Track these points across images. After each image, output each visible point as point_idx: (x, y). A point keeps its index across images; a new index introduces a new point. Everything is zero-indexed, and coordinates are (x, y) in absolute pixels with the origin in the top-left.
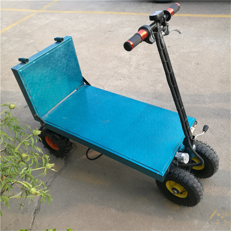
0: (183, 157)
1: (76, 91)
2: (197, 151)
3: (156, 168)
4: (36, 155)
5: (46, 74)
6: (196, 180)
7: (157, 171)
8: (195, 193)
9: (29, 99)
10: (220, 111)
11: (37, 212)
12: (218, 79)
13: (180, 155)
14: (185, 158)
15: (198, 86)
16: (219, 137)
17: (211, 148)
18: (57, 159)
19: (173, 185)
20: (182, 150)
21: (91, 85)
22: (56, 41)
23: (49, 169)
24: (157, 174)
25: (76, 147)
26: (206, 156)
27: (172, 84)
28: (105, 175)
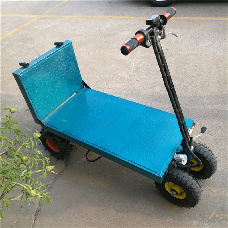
0: (181, 158)
1: (76, 94)
2: (195, 152)
3: (155, 169)
4: (36, 158)
5: (46, 78)
6: (194, 181)
7: (155, 173)
8: (193, 194)
9: (30, 102)
10: (219, 112)
11: (38, 213)
12: (216, 81)
13: (179, 157)
14: (183, 160)
15: (197, 88)
16: (217, 139)
17: (209, 149)
18: (58, 161)
19: (172, 186)
20: (180, 151)
21: (90, 88)
24: (155, 175)
25: (77, 150)
26: (204, 157)
27: (169, 87)
28: (104, 176)
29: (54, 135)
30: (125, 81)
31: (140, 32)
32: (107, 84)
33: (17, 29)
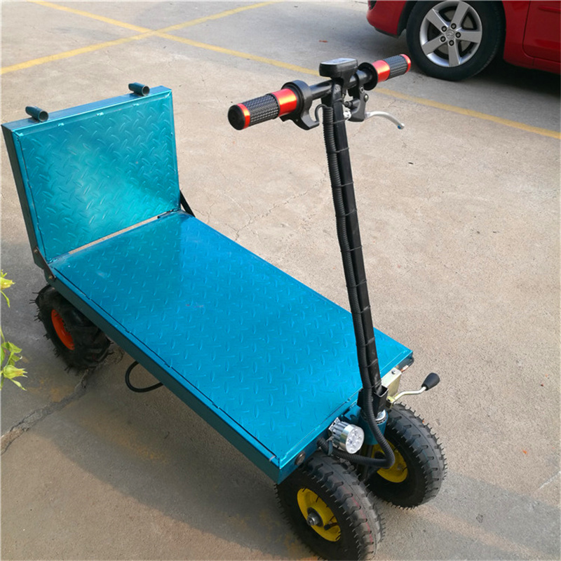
0: (348, 434)
1: (155, 221)
3: (272, 445)
6: (367, 502)
7: (270, 453)
8: (355, 533)
10: (497, 354)
12: (515, 278)
13: (342, 429)
14: (351, 438)
15: (461, 284)
16: (473, 417)
18: (68, 372)
19: (313, 503)
20: (351, 416)
22: (133, 92)
23: (7, 379)
24: (268, 459)
26: (412, 449)
27: (347, 243)
28: (166, 438)
29: (70, 303)
30: (297, 227)
31: (292, 87)
32: (251, 221)
33: (89, 49)
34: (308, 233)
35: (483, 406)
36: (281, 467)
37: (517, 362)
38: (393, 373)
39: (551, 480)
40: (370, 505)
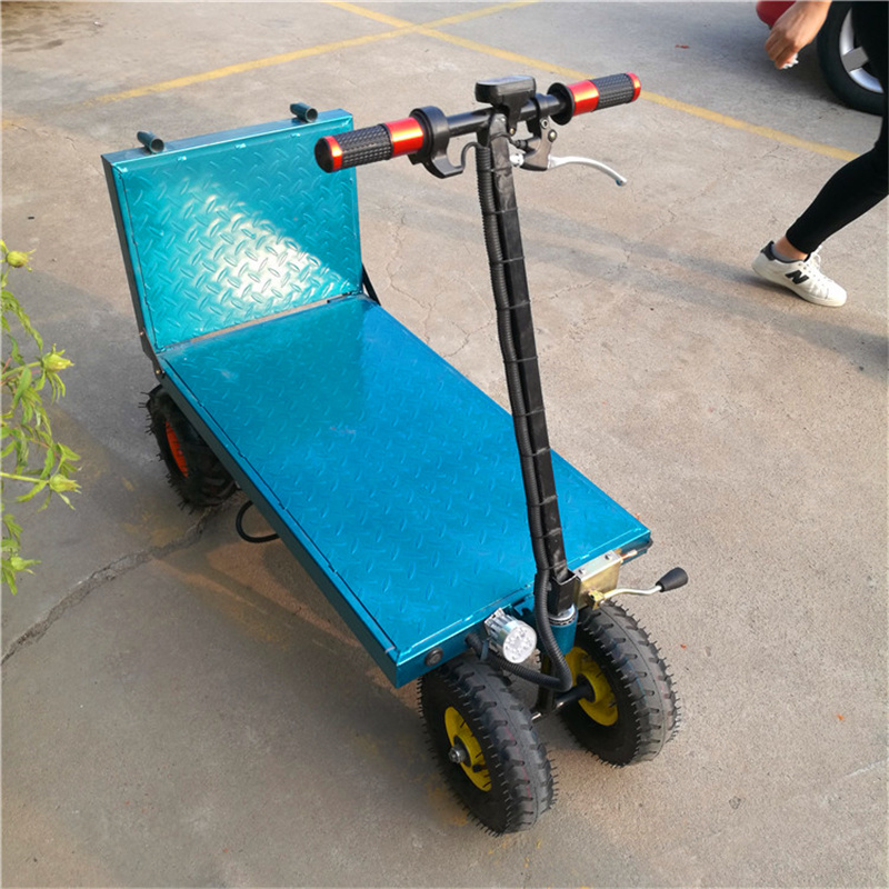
3: (396, 631)
5: (214, 209)
7: (389, 642)
13: (503, 625)
14: (513, 640)
16: (768, 651)
18: (182, 509)
22: (295, 116)
23: (52, 490)
24: (384, 649)
27: (512, 349)
33: (315, 51)
34: (577, 346)
35: (789, 637)
36: (400, 664)
37: (869, 578)
38: (607, 557)
39: (873, 766)
40: (532, 742)
